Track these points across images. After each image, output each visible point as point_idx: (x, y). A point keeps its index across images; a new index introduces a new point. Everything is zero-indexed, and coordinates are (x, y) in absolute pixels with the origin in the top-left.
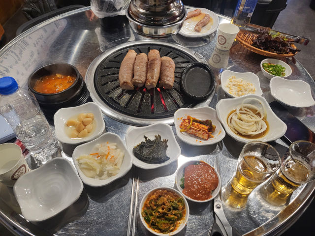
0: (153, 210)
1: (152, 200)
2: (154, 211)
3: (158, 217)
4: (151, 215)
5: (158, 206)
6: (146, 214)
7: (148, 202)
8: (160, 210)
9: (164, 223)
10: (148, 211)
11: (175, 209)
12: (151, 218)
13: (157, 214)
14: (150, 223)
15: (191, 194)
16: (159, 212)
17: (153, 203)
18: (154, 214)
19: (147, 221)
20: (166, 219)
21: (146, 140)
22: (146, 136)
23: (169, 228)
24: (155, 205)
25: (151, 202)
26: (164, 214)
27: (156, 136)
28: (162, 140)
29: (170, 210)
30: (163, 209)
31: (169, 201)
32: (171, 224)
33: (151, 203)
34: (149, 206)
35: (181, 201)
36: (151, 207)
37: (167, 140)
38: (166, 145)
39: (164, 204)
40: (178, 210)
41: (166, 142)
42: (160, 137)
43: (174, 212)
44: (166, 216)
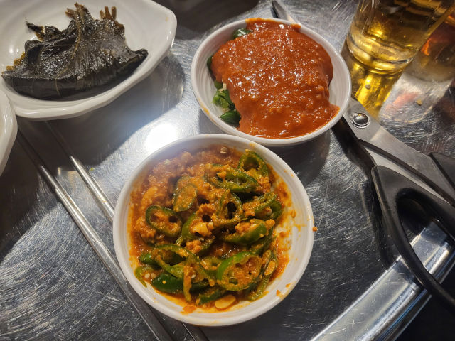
0: (171, 239)
1: (150, 208)
2: (179, 241)
3: (203, 254)
4: (175, 259)
5: (181, 217)
6: (156, 266)
7: (141, 220)
8: (201, 227)
9: (238, 265)
10: (157, 253)
11: (246, 196)
12: (182, 270)
13: (196, 245)
14: (186, 291)
15: (272, 124)
16: (197, 235)
17: (160, 214)
18: (183, 252)
19: (171, 287)
20: (236, 246)
21: (42, 36)
22: (35, 22)
23: (263, 270)
24: (173, 220)
25: (151, 218)
26: (218, 232)
27: (70, 14)
28: (96, 16)
29: (232, 208)
30: (206, 218)
31: (214, 179)
32: (261, 253)
33: (155, 218)
34: (151, 232)
35: (253, 162)
36: (159, 232)
37: (114, 10)
38: (117, 24)
39: (202, 199)
40: (260, 194)
41: (110, 15)
42: (86, 10)
43: (251, 207)
44: (230, 237)
